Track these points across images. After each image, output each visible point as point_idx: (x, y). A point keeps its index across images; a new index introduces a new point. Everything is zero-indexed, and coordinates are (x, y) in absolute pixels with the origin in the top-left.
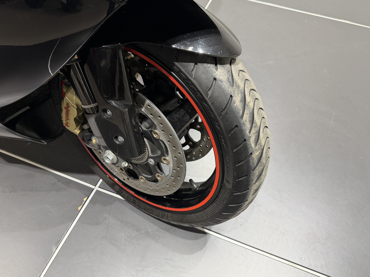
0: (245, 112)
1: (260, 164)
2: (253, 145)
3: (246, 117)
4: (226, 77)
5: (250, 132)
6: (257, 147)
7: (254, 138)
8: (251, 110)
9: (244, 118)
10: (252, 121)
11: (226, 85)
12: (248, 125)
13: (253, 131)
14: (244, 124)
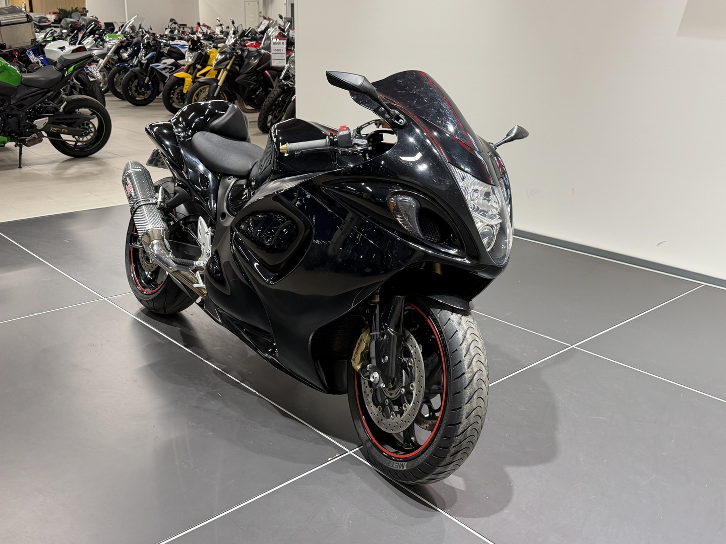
0: (464, 343)
1: (470, 385)
2: (466, 367)
3: (464, 346)
4: (457, 320)
5: (465, 357)
6: (469, 370)
7: (467, 362)
8: (469, 344)
9: (462, 346)
10: (468, 351)
11: (455, 324)
12: (464, 352)
13: (467, 357)
14: (462, 350)
